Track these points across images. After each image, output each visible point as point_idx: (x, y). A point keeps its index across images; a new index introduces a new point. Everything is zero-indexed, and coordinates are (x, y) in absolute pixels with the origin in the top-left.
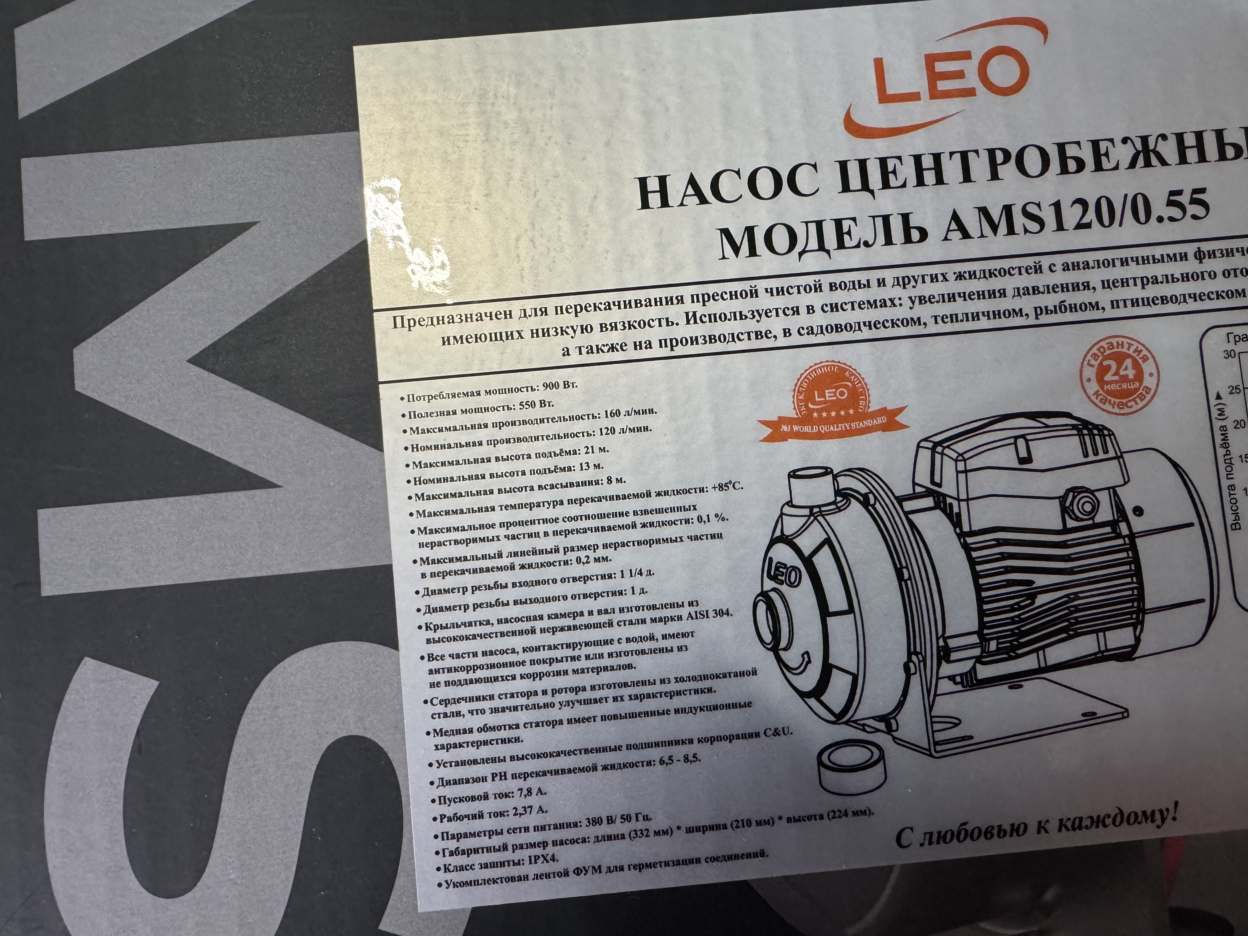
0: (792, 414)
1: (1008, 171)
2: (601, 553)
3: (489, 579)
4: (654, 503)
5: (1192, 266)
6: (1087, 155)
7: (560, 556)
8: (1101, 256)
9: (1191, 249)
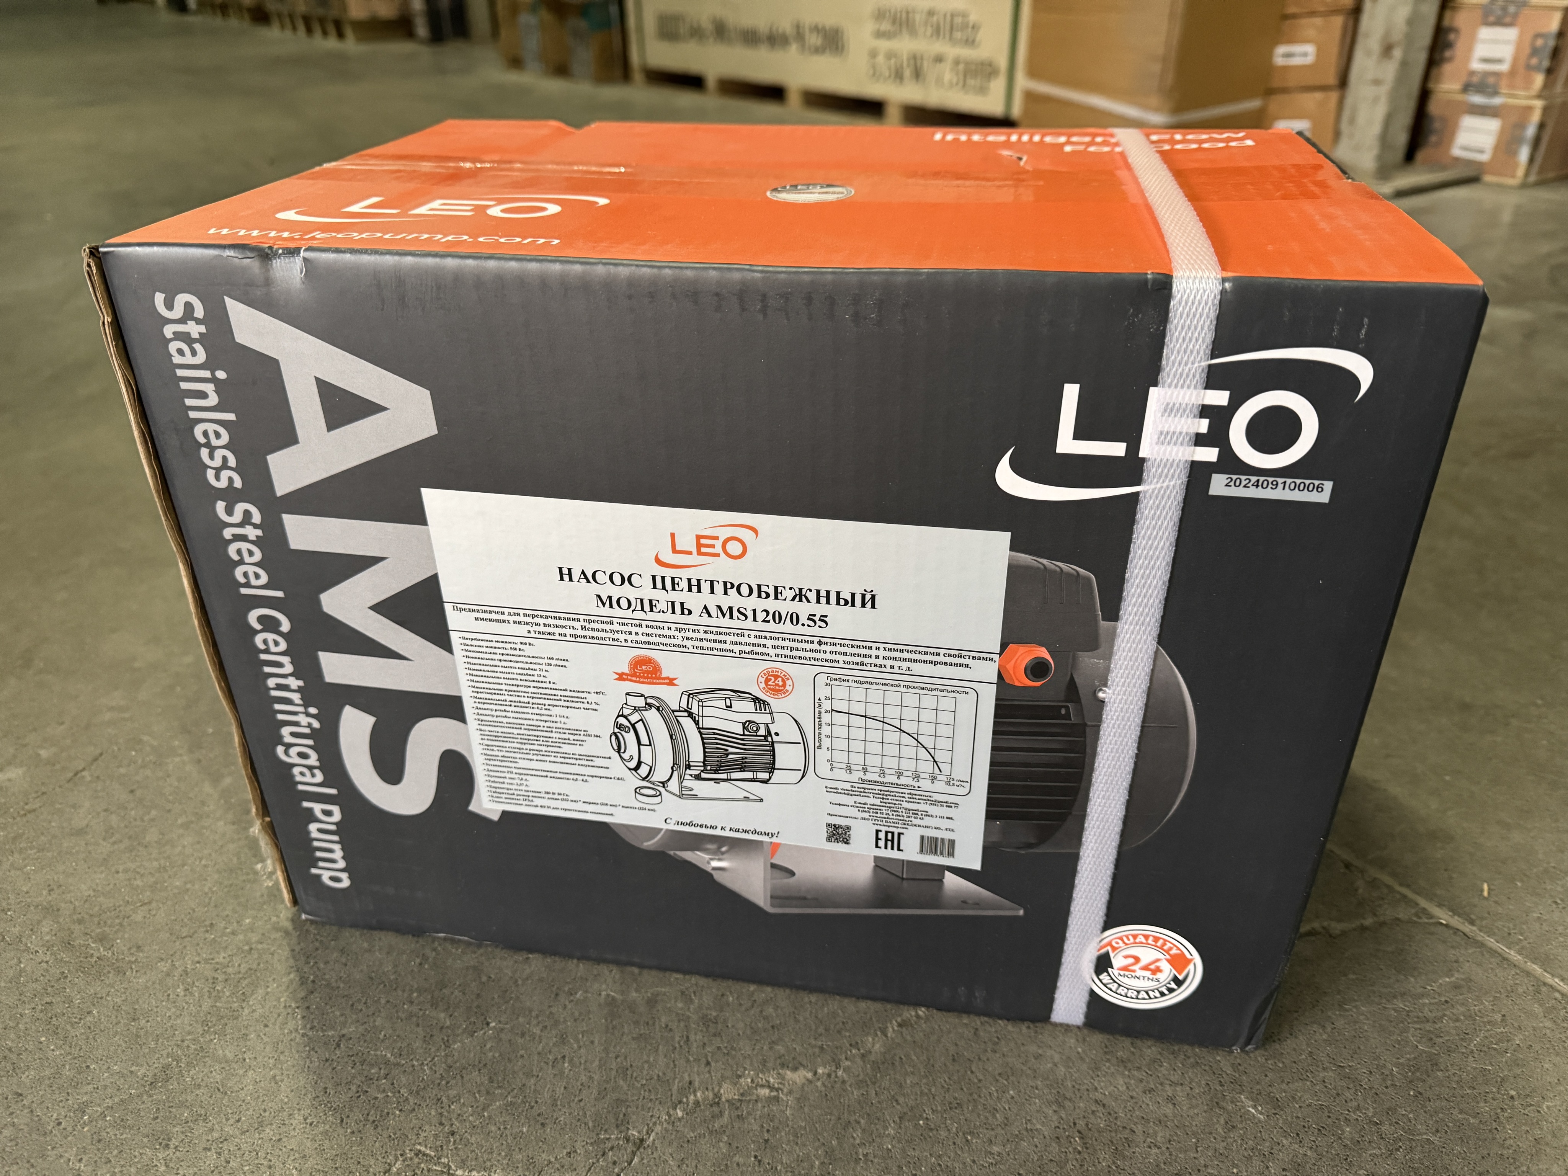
0: (628, 672)
1: (733, 592)
2: (547, 707)
3: (503, 708)
4: (568, 693)
5: (816, 646)
6: (771, 591)
7: (530, 705)
8: (773, 635)
9: (816, 640)
